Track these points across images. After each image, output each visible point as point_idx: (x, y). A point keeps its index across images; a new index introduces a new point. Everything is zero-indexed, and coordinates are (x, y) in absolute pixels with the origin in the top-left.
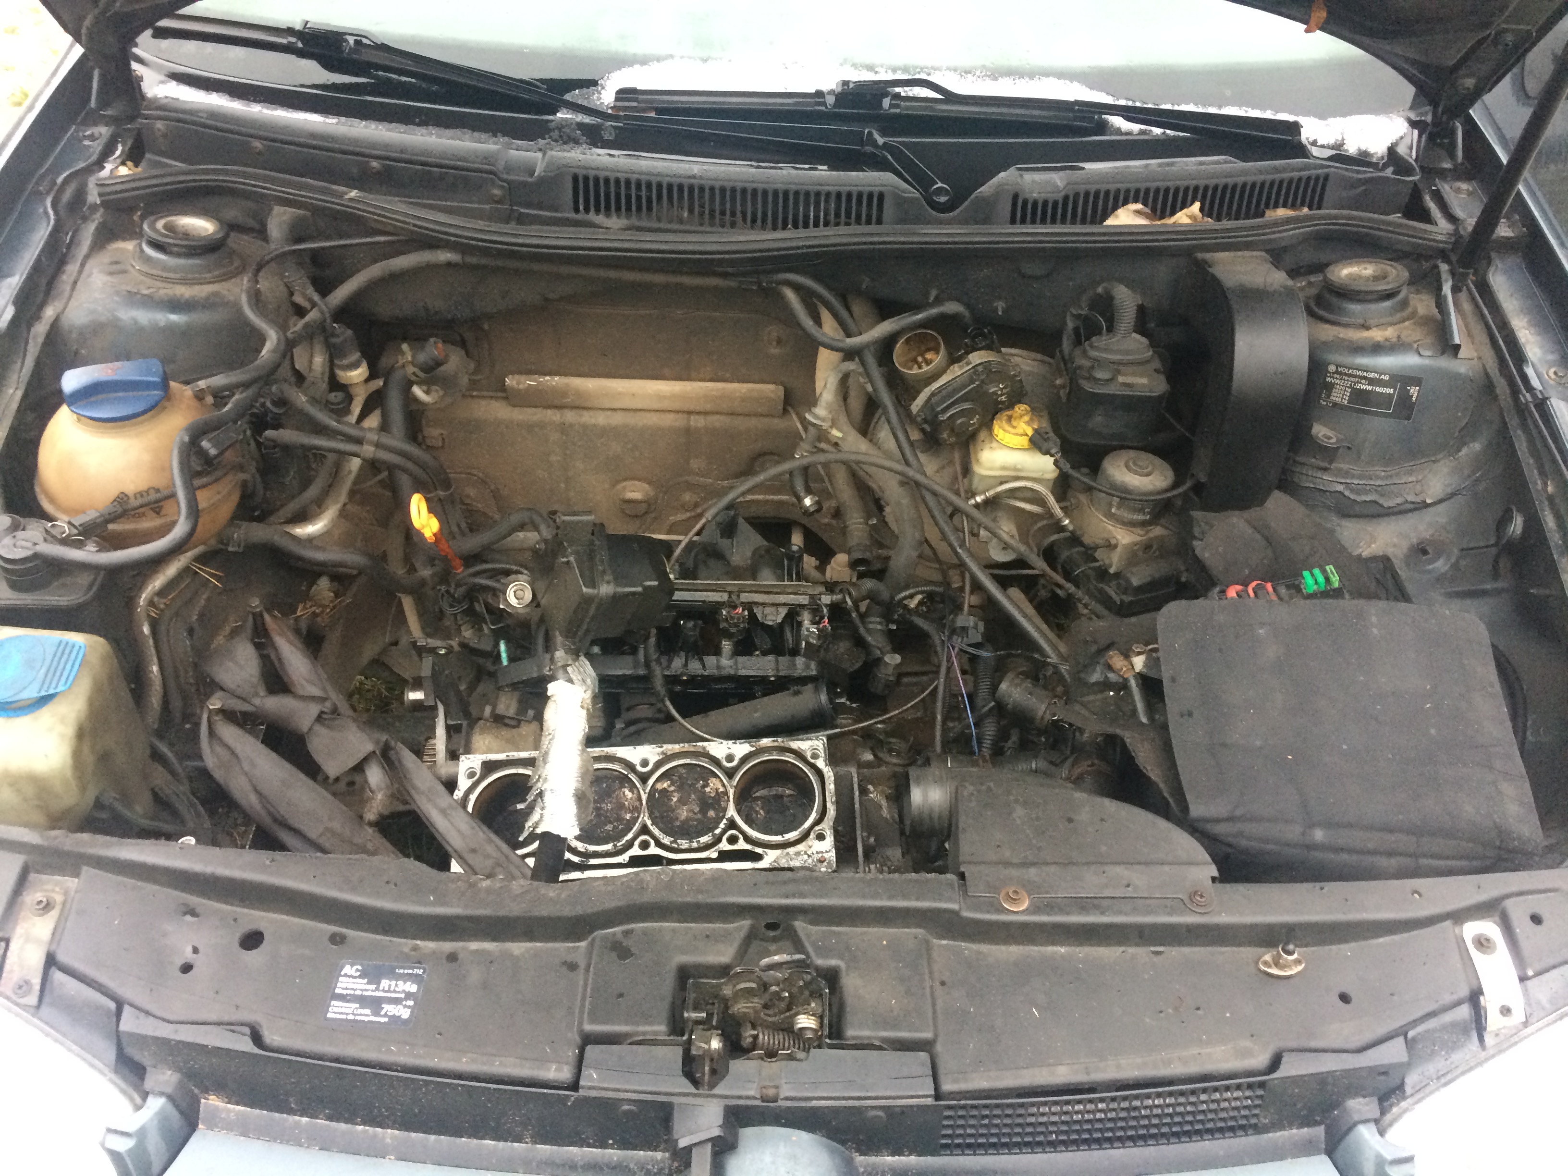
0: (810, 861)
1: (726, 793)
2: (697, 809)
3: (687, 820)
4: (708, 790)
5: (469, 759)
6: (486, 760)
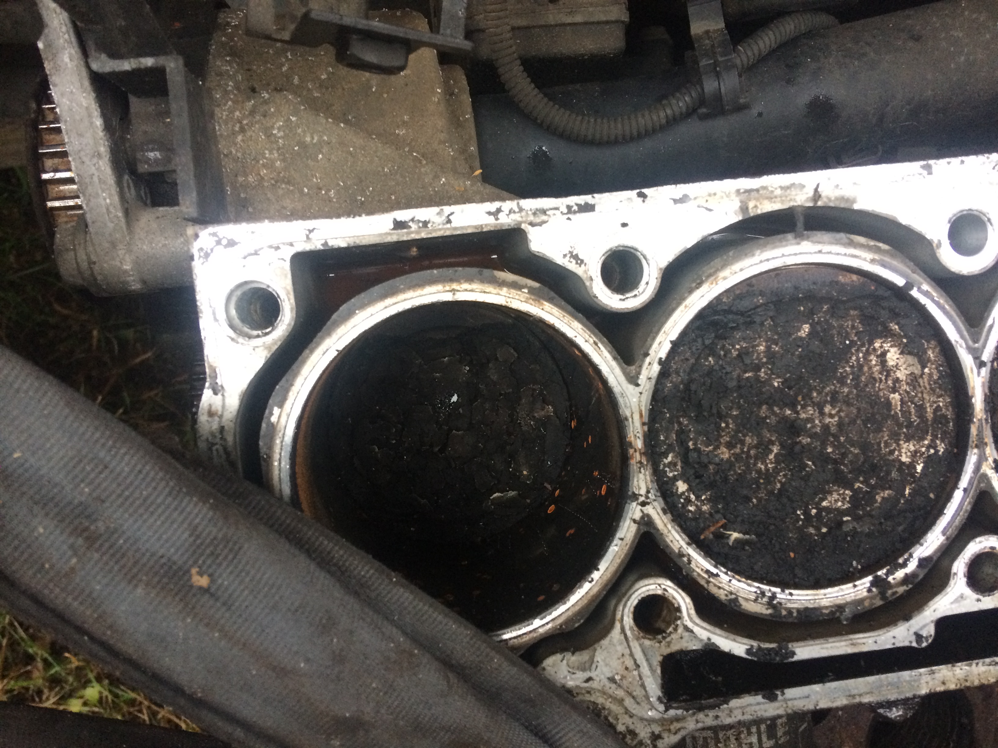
5: (231, 243)
6: (308, 247)
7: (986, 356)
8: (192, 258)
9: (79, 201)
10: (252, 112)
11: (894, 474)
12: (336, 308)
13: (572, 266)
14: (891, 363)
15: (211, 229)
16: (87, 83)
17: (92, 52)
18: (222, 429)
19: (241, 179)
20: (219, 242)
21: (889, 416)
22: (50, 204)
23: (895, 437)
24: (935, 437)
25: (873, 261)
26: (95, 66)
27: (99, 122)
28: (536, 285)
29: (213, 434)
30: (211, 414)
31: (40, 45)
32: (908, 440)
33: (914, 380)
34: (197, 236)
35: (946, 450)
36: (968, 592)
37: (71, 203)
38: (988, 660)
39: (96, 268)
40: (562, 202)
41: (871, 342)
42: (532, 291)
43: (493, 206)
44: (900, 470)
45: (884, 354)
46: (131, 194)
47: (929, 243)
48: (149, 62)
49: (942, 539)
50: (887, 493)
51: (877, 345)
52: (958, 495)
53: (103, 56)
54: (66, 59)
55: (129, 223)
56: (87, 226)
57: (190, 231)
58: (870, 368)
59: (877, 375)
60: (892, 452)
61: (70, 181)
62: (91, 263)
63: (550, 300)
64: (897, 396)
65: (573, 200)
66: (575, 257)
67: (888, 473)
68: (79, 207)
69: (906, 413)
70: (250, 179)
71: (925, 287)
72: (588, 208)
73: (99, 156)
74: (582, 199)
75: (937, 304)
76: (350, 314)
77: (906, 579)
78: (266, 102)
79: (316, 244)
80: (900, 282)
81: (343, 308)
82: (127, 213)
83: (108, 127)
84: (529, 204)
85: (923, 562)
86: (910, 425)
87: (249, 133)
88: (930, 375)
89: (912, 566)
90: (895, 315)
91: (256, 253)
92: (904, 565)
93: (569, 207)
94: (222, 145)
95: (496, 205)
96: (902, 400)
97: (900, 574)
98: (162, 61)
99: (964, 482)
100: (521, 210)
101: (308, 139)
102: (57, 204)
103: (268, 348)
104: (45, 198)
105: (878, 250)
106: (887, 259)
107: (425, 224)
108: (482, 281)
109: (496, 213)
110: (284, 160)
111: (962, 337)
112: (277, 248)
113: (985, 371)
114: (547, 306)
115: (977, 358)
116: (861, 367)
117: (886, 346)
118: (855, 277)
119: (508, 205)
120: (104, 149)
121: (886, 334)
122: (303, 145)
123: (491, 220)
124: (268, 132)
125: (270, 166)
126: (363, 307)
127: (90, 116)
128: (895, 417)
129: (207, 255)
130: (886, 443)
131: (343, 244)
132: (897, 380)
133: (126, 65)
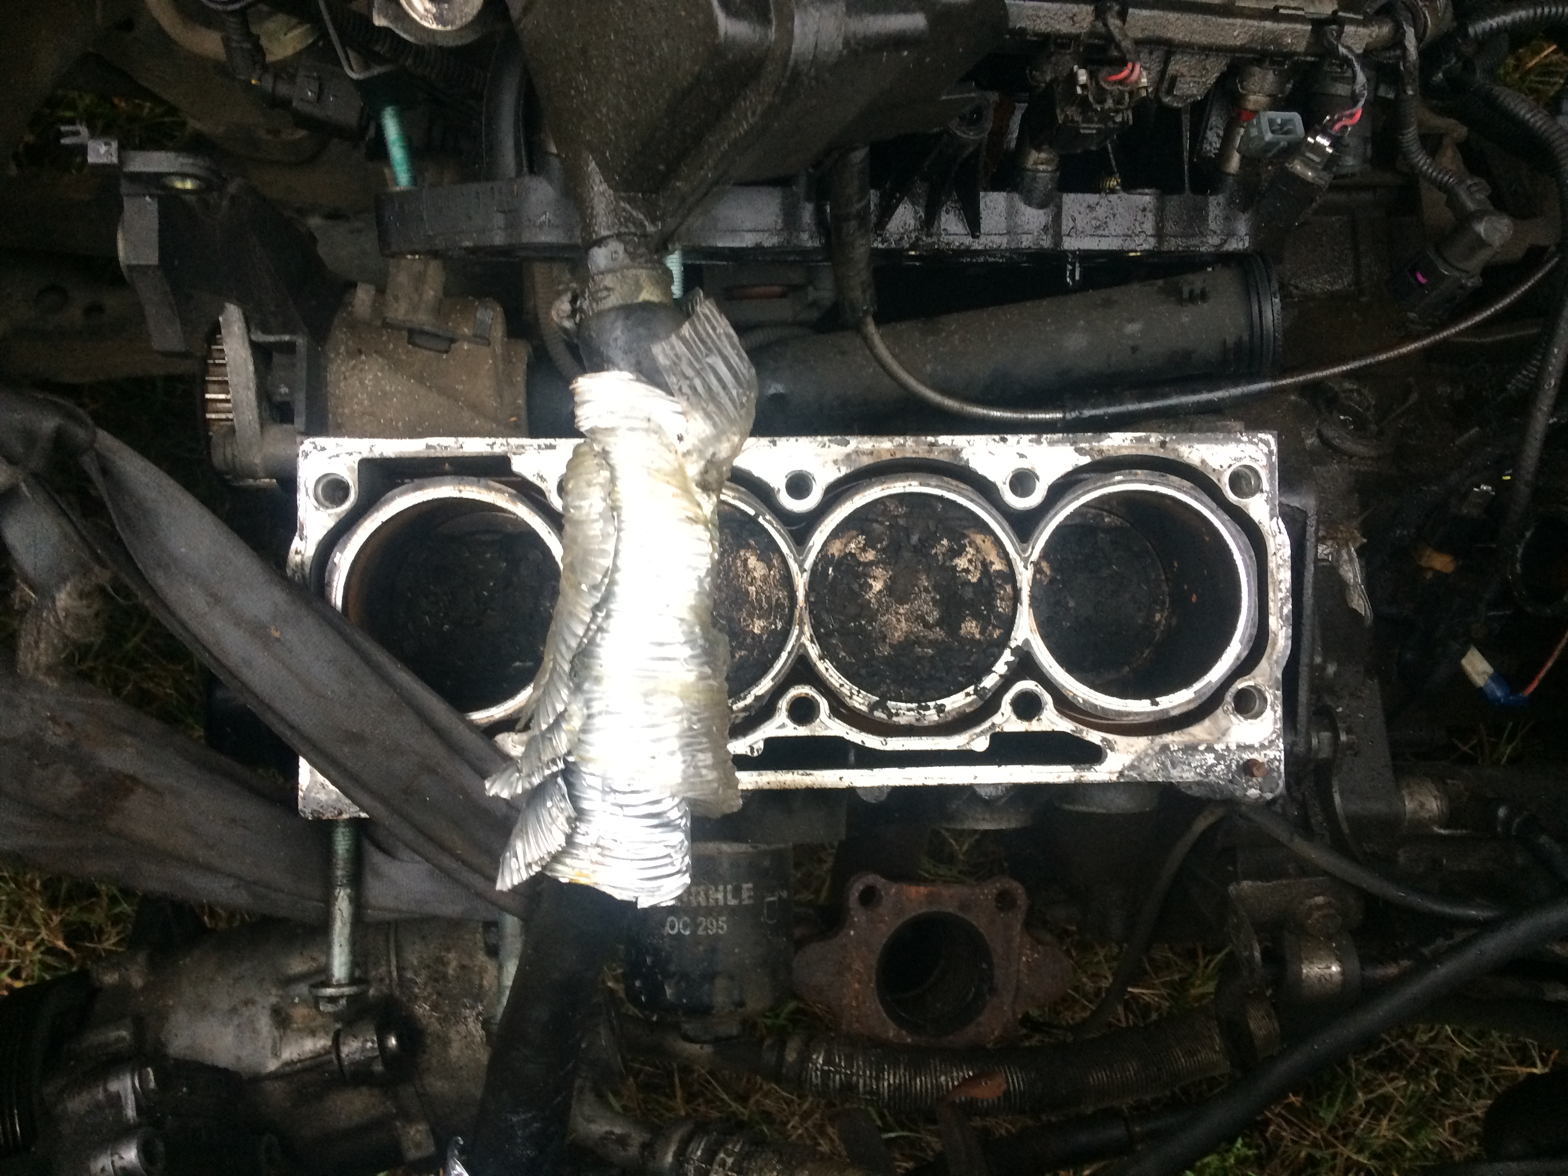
0: (1220, 768)
1: (1010, 576)
2: (934, 616)
3: (910, 643)
4: (962, 563)
5: (323, 449)
6: (370, 456)
7: (808, 565)
8: (298, 455)
9: (230, 416)
10: (353, 368)
11: (749, 640)
12: (384, 494)
13: (538, 482)
14: (751, 566)
15: (311, 440)
16: (247, 344)
17: (253, 330)
18: (303, 563)
19: (340, 410)
20: (315, 448)
21: (747, 602)
22: (208, 416)
23: (751, 615)
24: (776, 617)
25: (734, 498)
26: (254, 338)
27: (251, 368)
28: (514, 492)
29: (297, 566)
30: (297, 553)
31: (221, 319)
32: (759, 618)
33: (765, 579)
34: (302, 443)
35: (782, 627)
36: (788, 722)
37: (223, 416)
38: (801, 772)
39: (236, 460)
40: (536, 442)
41: (738, 552)
42: (510, 495)
43: (491, 440)
44: (753, 638)
45: (746, 560)
46: (266, 414)
47: (772, 489)
48: (287, 338)
49: (771, 683)
50: (743, 653)
51: (742, 553)
52: (784, 655)
53: (259, 333)
54: (236, 329)
55: (262, 432)
56: (234, 432)
57: (298, 439)
58: (736, 568)
59: (741, 573)
60: (748, 626)
61: (227, 401)
62: (234, 456)
63: (523, 502)
64: (753, 588)
65: (543, 441)
66: (541, 477)
67: (745, 639)
68: (232, 420)
69: (759, 601)
70: (346, 411)
71: (768, 517)
72: (551, 447)
73: (249, 389)
74: (549, 441)
75: (776, 529)
76: (392, 499)
77: (746, 708)
78: (363, 362)
79: (376, 454)
80: (752, 512)
81: (390, 494)
82: (262, 426)
83: (257, 371)
84: (514, 441)
85: (757, 698)
86: (761, 608)
87: (350, 381)
88: (774, 576)
89: (749, 700)
90: (752, 535)
91: (337, 456)
92: (745, 698)
93: (539, 446)
94: (330, 389)
95: (493, 440)
96: (757, 592)
97: (741, 704)
98: (294, 338)
99: (789, 648)
100: (508, 444)
101: (388, 388)
102: (213, 416)
103: (337, 515)
104: (205, 411)
105: (738, 491)
106: (744, 497)
107: (446, 448)
108: (479, 486)
109: (492, 446)
110: (370, 400)
111: (791, 551)
112: (351, 454)
113: (806, 575)
114: (520, 505)
115: (801, 567)
116: (730, 567)
117: (748, 555)
118: (726, 507)
119: (500, 441)
120: (252, 385)
121: (748, 547)
122: (385, 393)
123: (489, 449)
124: (362, 383)
125: (360, 403)
126: (402, 494)
127: (246, 364)
128: (751, 603)
129: (307, 455)
130: (745, 620)
131: (393, 456)
132: (754, 578)
133: (272, 339)
